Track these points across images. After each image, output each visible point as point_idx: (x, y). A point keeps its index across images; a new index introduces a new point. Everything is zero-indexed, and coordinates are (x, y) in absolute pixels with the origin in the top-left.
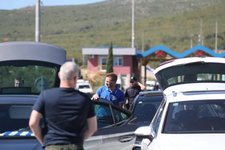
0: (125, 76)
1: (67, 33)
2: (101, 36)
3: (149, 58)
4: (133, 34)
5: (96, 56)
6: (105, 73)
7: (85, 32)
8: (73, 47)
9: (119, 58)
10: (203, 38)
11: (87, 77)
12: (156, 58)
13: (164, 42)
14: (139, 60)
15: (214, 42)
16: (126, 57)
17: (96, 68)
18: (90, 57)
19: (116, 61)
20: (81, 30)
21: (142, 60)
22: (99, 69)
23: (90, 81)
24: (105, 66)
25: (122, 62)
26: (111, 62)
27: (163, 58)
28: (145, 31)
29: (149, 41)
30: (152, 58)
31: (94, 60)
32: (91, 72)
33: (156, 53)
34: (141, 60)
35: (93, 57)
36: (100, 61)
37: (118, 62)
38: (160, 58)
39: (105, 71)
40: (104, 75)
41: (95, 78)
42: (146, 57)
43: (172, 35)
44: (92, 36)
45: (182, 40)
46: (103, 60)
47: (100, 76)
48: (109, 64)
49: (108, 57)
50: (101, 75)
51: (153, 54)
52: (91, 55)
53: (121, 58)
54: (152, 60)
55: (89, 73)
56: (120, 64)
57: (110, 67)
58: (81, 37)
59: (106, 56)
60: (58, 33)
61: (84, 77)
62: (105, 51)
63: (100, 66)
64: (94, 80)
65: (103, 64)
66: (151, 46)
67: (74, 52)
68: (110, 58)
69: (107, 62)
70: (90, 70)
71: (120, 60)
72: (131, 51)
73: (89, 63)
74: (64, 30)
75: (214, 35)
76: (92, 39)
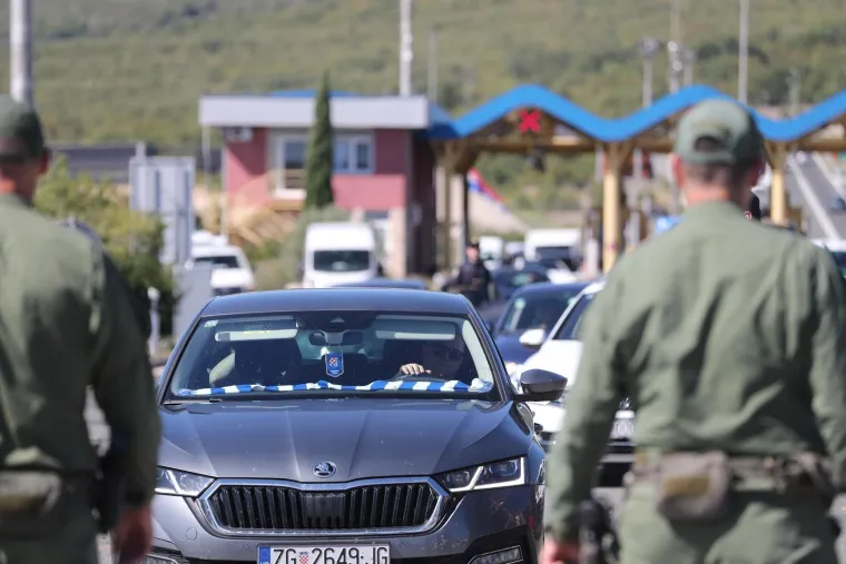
0: (383, 215)
1: (105, 32)
2: (252, 46)
3: (480, 141)
4: (406, 38)
5: (260, 133)
6: (297, 206)
7: (180, 31)
8: (133, 92)
9: (354, 141)
10: (690, 55)
11: (218, 221)
12: (514, 138)
13: (520, 72)
14: (442, 148)
15: (729, 75)
16: (384, 135)
17: (258, 183)
18: (232, 137)
19: (345, 150)
20: (166, 20)
21: (455, 149)
22: (271, 187)
23: (235, 238)
24: (301, 173)
25: (371, 157)
26: (326, 160)
27: (542, 141)
28: (438, 27)
29: (457, 70)
30: (493, 139)
31: (253, 148)
32: (240, 197)
33: (513, 117)
34: (449, 148)
35: (247, 136)
36: (278, 152)
37: (353, 159)
38: (529, 141)
39: (298, 195)
40: (295, 213)
41: (255, 225)
42: (471, 136)
43: (554, 44)
44: (213, 47)
45: (597, 63)
46: (290, 147)
47: (276, 218)
48: (315, 167)
49: (310, 138)
50: (279, 212)
51: (501, 126)
52: (237, 129)
53: (368, 140)
54: (495, 150)
55: (231, 204)
56: (362, 165)
57: (319, 178)
58: (168, 50)
59: (302, 130)
60: (64, 35)
61: (209, 220)
62: (298, 112)
63: (277, 173)
64: (250, 236)
65: (290, 165)
66: (468, 89)
67: (139, 113)
68: (319, 141)
69: (309, 154)
70: (234, 189)
71: (361, 149)
72: (410, 112)
73: (229, 163)
74: (94, 22)
75: (733, 46)
76: (213, 60)
